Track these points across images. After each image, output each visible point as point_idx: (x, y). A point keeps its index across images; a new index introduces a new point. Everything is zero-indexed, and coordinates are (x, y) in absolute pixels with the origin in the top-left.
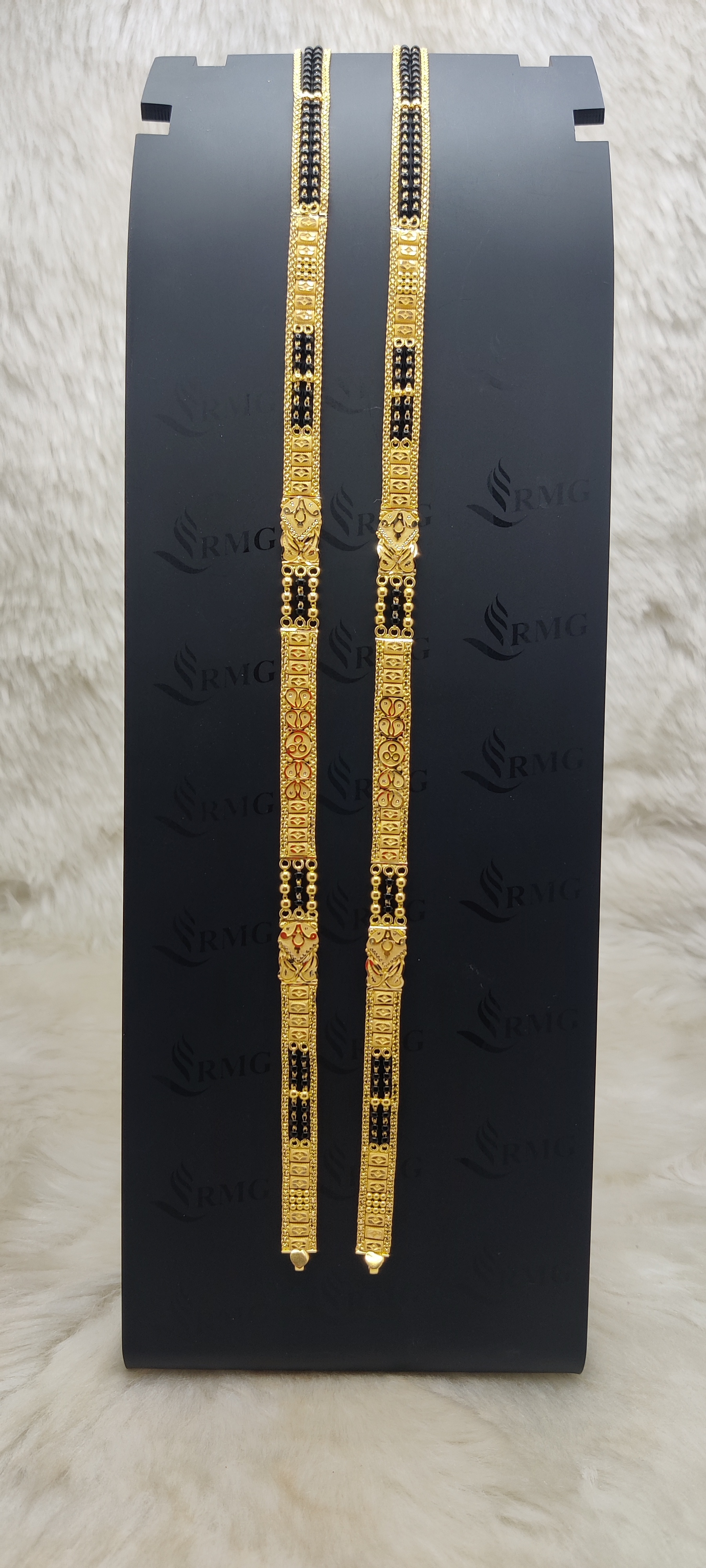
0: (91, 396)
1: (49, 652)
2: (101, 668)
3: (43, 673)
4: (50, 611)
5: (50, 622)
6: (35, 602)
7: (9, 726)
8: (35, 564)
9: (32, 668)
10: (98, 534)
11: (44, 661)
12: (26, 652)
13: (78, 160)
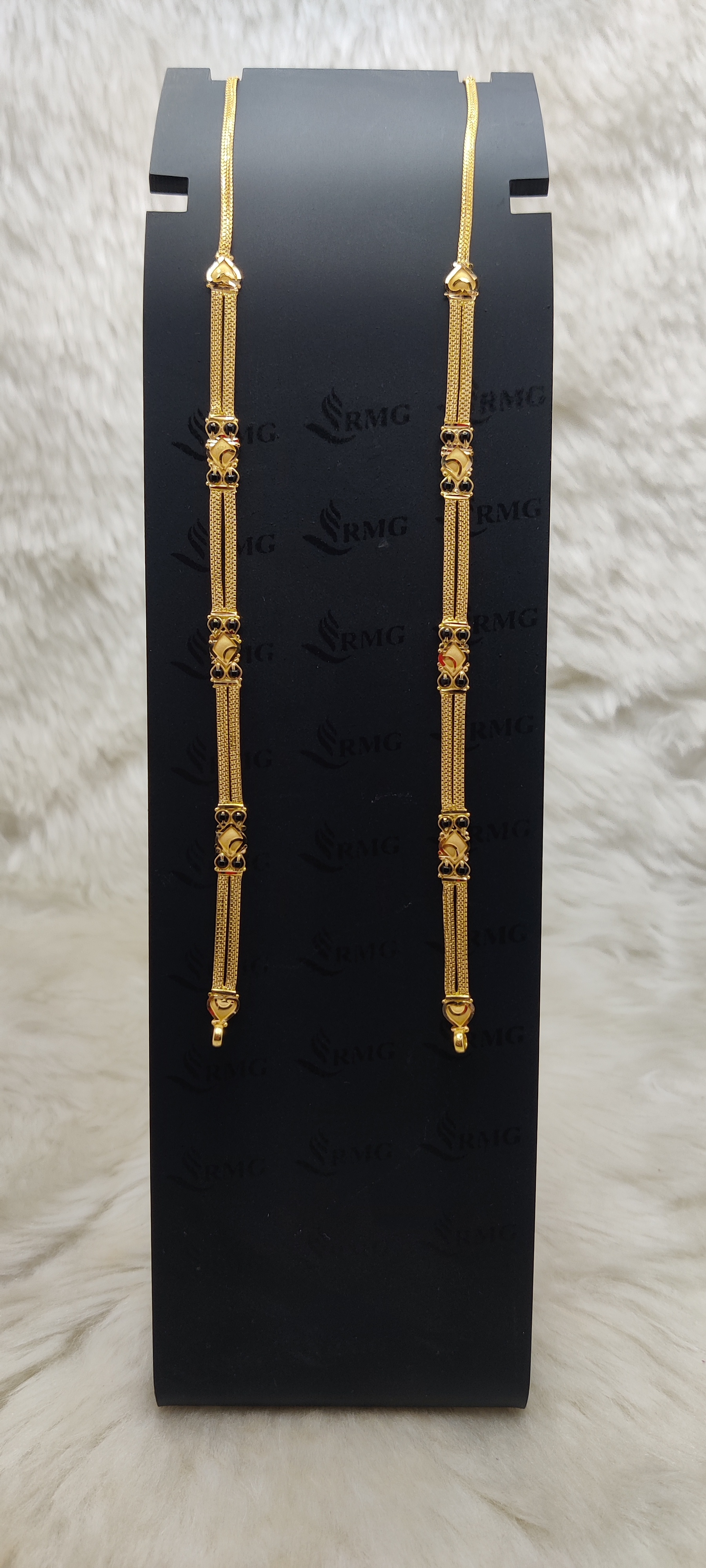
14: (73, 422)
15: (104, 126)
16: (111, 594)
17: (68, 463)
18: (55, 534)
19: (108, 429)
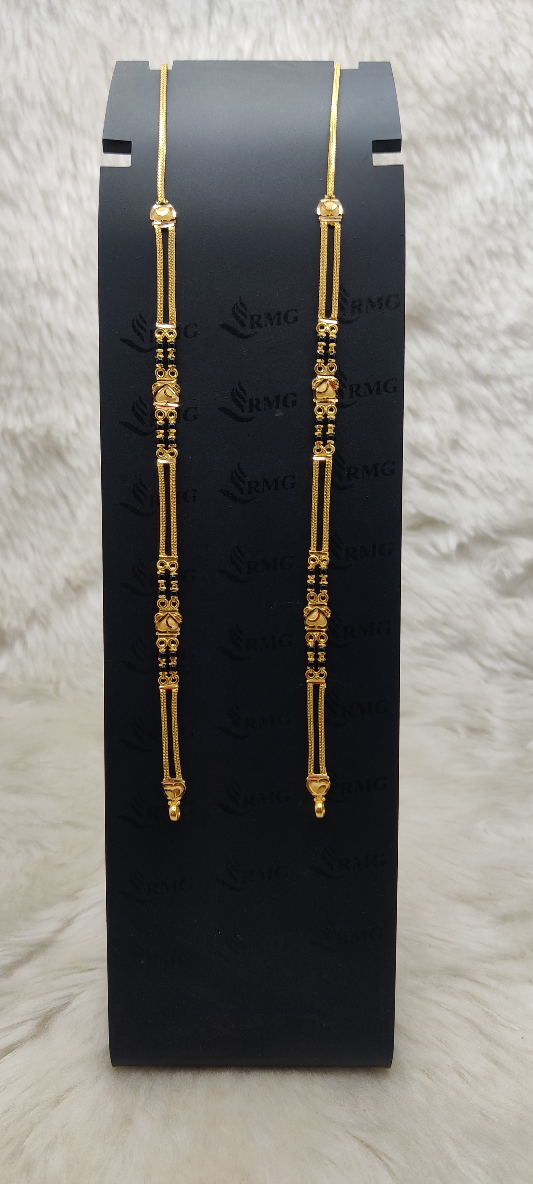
0: (65, 209)
1: (28, 423)
2: (71, 438)
3: (24, 443)
4: (30, 390)
5: (31, 402)
6: (18, 382)
8: (19, 351)
9: (14, 439)
10: (71, 326)
11: (24, 434)
12: (10, 425)
13: (51, 10)
14: (45, 332)
15: (66, 109)
16: (74, 461)
17: (41, 364)
18: (31, 416)
19: (71, 337)
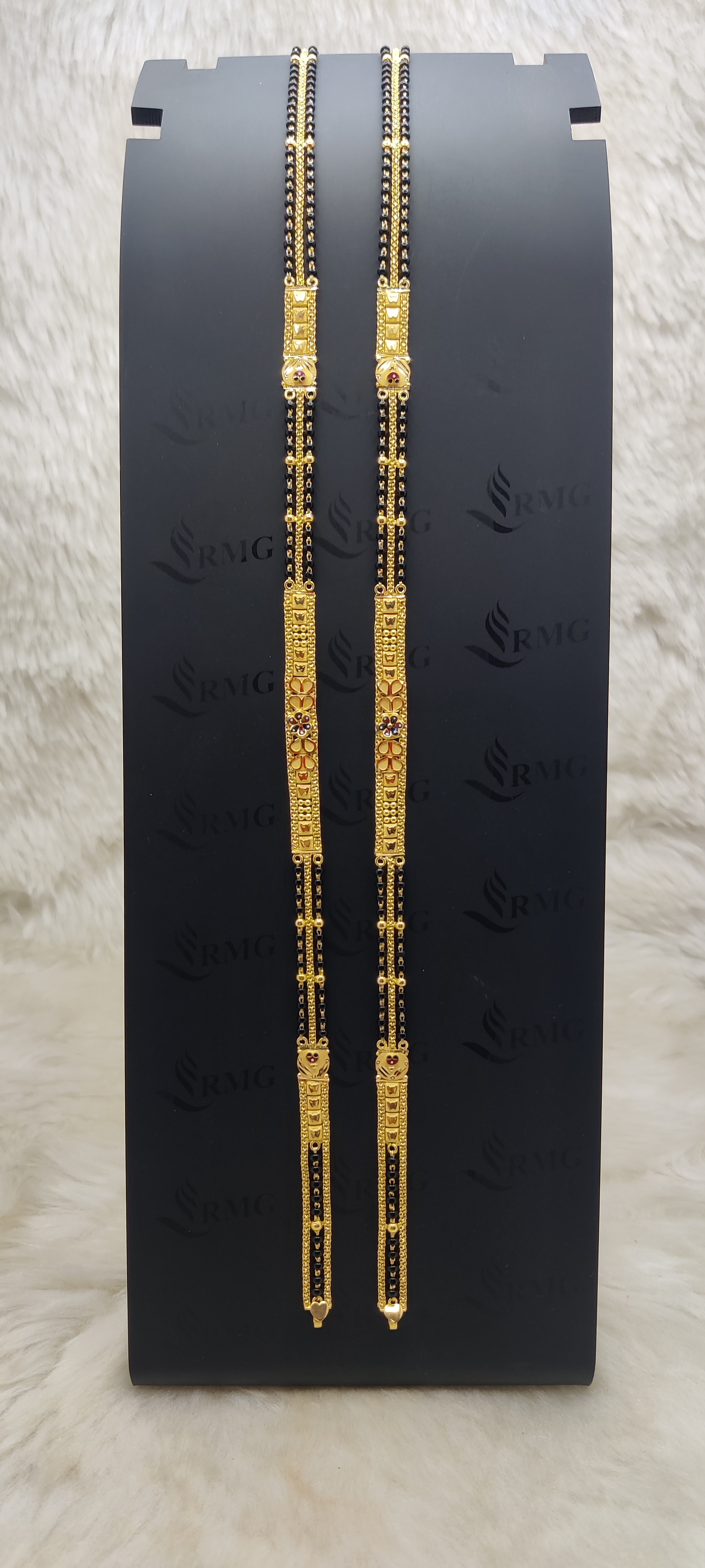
7: (7, 739)
